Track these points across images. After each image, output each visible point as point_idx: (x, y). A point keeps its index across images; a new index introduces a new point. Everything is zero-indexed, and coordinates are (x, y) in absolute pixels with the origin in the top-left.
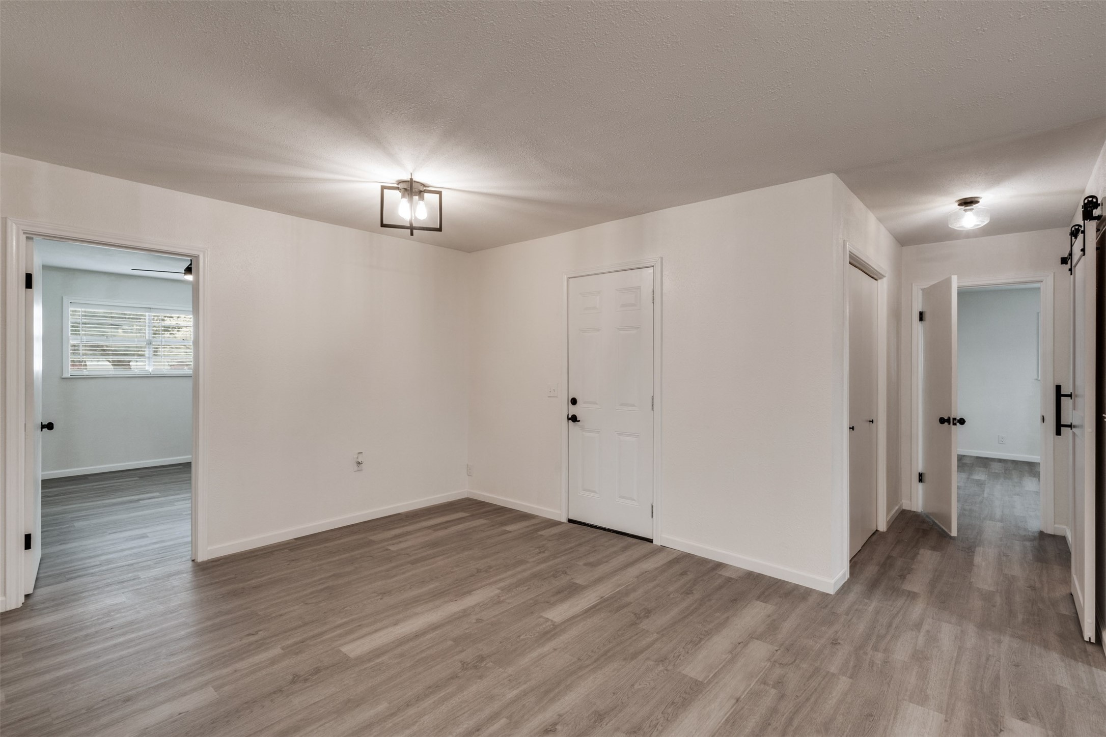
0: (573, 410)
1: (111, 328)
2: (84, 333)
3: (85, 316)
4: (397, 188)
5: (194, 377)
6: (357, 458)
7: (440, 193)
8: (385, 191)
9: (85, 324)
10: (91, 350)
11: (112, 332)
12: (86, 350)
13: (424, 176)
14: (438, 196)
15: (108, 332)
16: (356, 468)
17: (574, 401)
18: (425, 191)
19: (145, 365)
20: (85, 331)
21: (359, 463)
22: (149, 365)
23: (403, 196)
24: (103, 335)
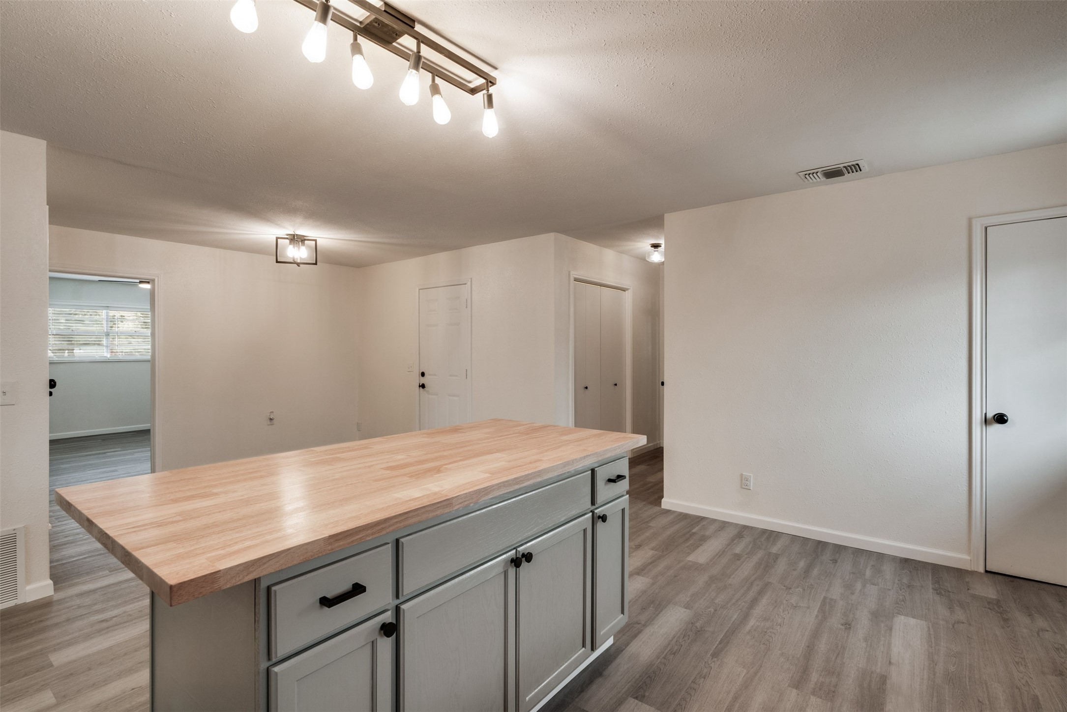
0: (423, 380)
1: (76, 323)
2: (53, 327)
3: (54, 314)
4: (287, 238)
5: (152, 362)
6: (270, 416)
7: (316, 241)
8: (279, 240)
9: (55, 320)
10: (59, 341)
11: (76, 326)
12: (55, 341)
13: (302, 231)
14: (314, 242)
15: (72, 326)
16: (269, 423)
17: (423, 374)
18: (305, 240)
19: (104, 352)
20: (55, 325)
21: (271, 419)
22: (107, 352)
23: (290, 243)
24: (69, 329)
